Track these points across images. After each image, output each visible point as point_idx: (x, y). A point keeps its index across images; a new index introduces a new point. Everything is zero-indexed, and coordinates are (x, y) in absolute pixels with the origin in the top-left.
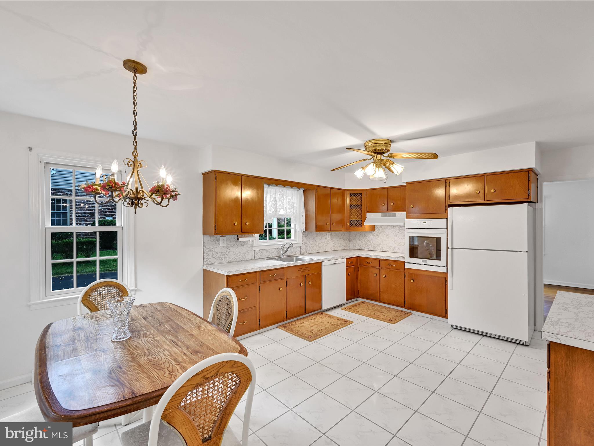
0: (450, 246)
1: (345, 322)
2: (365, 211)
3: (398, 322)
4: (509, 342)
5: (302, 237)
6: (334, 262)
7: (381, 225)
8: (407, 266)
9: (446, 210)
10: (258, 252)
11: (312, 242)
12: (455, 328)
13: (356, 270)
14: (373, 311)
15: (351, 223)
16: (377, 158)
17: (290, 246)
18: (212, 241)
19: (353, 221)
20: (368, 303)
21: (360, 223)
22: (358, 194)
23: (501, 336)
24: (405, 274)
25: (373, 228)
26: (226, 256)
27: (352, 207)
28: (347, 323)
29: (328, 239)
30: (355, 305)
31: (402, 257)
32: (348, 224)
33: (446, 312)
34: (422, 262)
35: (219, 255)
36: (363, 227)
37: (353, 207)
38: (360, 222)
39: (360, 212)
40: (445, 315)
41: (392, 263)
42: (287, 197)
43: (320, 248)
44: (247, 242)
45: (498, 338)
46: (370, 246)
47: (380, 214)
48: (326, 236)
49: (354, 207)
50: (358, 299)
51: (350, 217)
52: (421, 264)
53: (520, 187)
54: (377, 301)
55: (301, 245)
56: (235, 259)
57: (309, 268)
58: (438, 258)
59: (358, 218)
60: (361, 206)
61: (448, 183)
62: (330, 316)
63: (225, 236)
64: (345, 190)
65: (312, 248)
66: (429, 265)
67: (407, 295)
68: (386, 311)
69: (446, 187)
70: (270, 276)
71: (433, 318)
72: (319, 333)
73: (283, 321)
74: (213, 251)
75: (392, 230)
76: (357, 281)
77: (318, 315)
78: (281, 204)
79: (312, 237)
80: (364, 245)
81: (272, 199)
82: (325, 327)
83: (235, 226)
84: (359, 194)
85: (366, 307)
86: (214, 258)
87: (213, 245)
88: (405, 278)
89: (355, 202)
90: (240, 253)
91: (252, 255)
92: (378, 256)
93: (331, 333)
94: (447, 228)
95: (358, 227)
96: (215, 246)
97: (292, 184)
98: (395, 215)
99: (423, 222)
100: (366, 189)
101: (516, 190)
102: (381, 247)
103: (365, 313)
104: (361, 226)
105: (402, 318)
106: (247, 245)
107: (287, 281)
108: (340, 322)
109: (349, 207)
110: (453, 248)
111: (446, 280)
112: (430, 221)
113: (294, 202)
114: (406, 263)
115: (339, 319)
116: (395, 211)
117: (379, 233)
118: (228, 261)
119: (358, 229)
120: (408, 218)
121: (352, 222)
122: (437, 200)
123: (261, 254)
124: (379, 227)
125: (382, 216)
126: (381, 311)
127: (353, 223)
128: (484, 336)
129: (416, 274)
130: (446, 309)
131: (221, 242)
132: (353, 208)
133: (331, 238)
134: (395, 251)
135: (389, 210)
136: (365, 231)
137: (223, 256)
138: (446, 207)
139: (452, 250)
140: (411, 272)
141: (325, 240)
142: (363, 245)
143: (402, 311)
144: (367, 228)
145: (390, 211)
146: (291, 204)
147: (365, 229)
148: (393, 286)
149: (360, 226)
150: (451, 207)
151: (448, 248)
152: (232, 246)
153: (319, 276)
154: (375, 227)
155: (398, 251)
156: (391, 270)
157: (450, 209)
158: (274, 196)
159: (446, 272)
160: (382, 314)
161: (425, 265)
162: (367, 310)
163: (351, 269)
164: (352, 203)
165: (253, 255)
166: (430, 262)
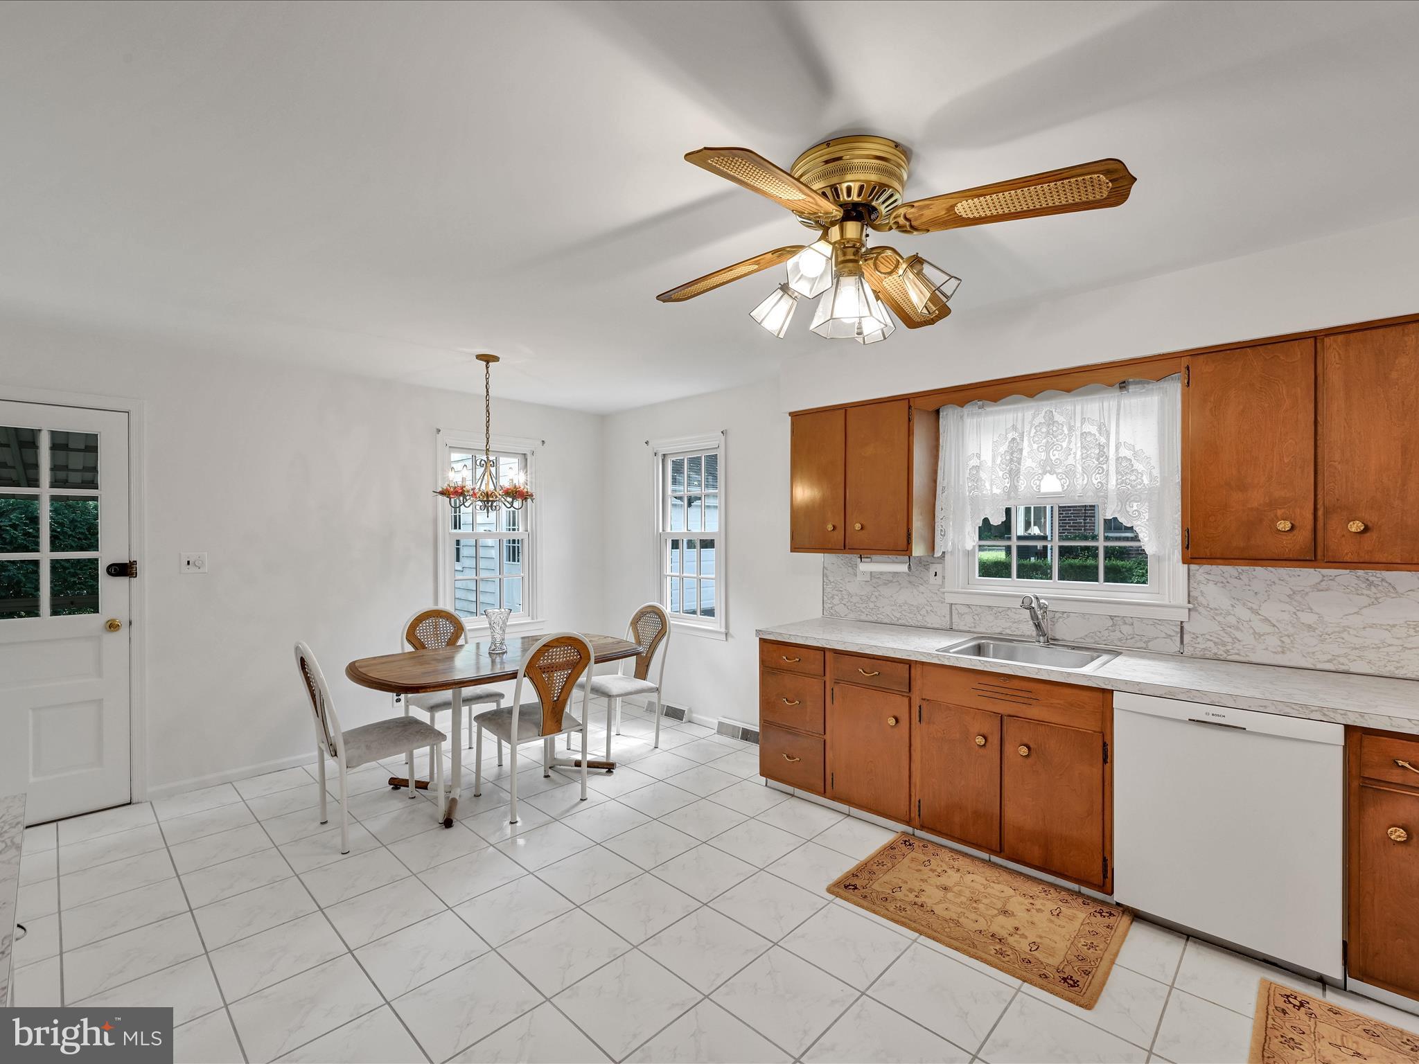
10: (964, 610)
26: (872, 605)
35: (855, 599)
63: (869, 556)
86: (845, 605)
90: (906, 603)
91: (944, 617)
96: (847, 580)
123: (976, 617)
137: (864, 605)
152: (886, 584)
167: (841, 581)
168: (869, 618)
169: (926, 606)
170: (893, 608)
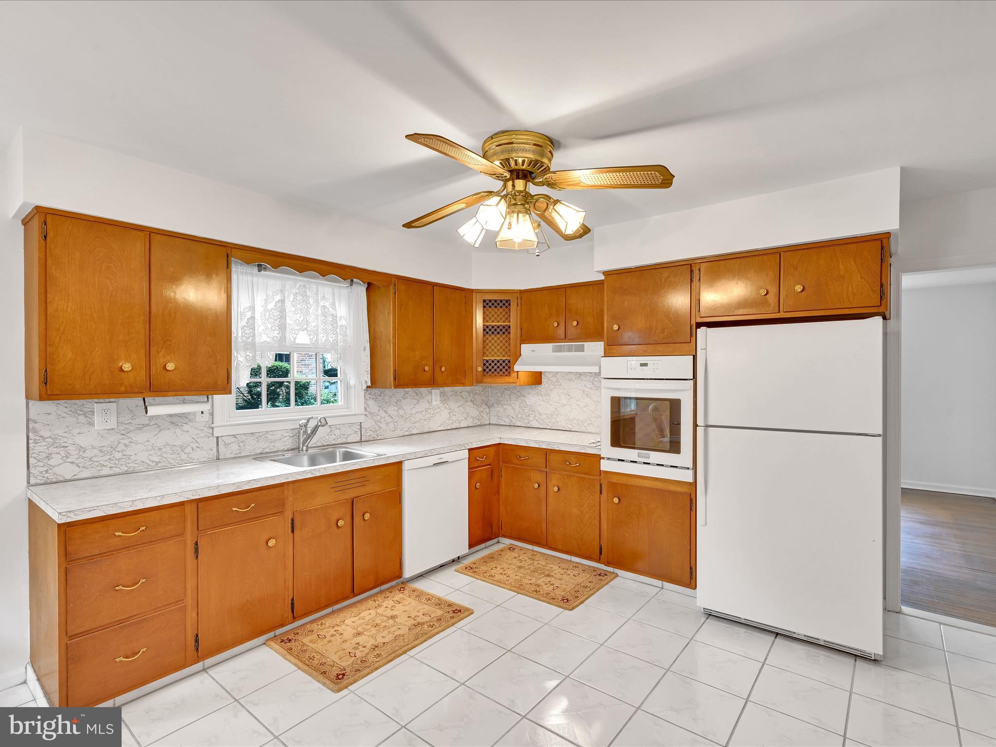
0: (700, 422)
1: (454, 612)
2: (519, 340)
3: (582, 602)
5: (366, 399)
6: (435, 459)
7: (554, 372)
8: (605, 466)
9: (693, 335)
11: (392, 410)
12: (710, 615)
13: (495, 475)
14: (529, 571)
15: (485, 367)
16: (513, 186)
17: (319, 424)
18: (65, 415)
19: (490, 362)
20: (521, 549)
21: (506, 367)
22: (501, 301)
24: (601, 485)
25: (537, 379)
26: (118, 455)
27: (487, 330)
28: (457, 612)
29: (434, 403)
30: (491, 557)
31: (594, 445)
32: (480, 369)
33: (691, 573)
35: (89, 454)
36: (514, 375)
37: (490, 330)
38: (506, 364)
39: (506, 342)
40: (689, 580)
42: (317, 301)
43: (414, 425)
44: (191, 417)
46: (531, 418)
48: (429, 397)
49: (493, 330)
50: (502, 540)
51: (484, 353)
52: (636, 462)
53: (862, 277)
54: (542, 545)
55: (362, 419)
56: (150, 463)
57: (365, 479)
58: (675, 447)
59: (501, 355)
60: (509, 327)
61: (696, 272)
62: (419, 595)
64: (471, 291)
65: (391, 425)
66: (653, 464)
67: (605, 532)
68: (560, 570)
69: (691, 280)
70: (234, 509)
71: (662, 585)
72: (371, 658)
73: (282, 625)
74: (66, 445)
75: (576, 383)
76: (498, 499)
77: (392, 595)
78: (301, 319)
79: (392, 399)
80: (519, 416)
81: (271, 306)
82: (397, 633)
83: (124, 375)
84: (504, 302)
85: (515, 561)
86: (72, 463)
87: (67, 427)
88: (601, 493)
89: (496, 318)
90: (167, 444)
92: (543, 442)
93: (405, 652)
94: (694, 378)
95: (501, 376)
96: (76, 431)
97: (323, 267)
98: (581, 349)
99: (642, 365)
100: (520, 290)
101: (852, 286)
102: (554, 420)
103: (508, 579)
105: (592, 592)
106: (191, 424)
107: (293, 520)
108: (439, 613)
109: (482, 330)
110: (707, 426)
111: (691, 500)
112: (656, 362)
113: (338, 316)
114: (604, 458)
115: (440, 603)
116: (583, 340)
117: (551, 390)
118: (126, 469)
119: (502, 380)
120: (606, 355)
121: (487, 364)
122: (673, 318)
124: (549, 376)
125: (553, 351)
126: (547, 573)
127: (490, 367)
128: (777, 634)
129: (625, 485)
130: (691, 568)
131: (97, 419)
132: (490, 333)
133: (442, 401)
134: (583, 429)
135: (569, 337)
136: (518, 384)
138: (691, 328)
139: (705, 430)
140: (615, 479)
141: (427, 406)
142: (517, 416)
143: (595, 569)
144: (523, 378)
145: (571, 340)
146: (331, 319)
147: (518, 380)
148: (576, 511)
150: (703, 329)
151: (695, 425)
152: (140, 429)
153: (395, 497)
154: (543, 376)
155: (590, 429)
156: (570, 476)
157: (701, 331)
158: (278, 297)
159: (691, 480)
160: (549, 579)
161: (644, 463)
162: (517, 569)
163: (483, 473)
164: (487, 321)
165: (215, 450)
166: (655, 457)
167: (65, 435)
168: (117, 470)
169: (191, 444)
170: (149, 453)
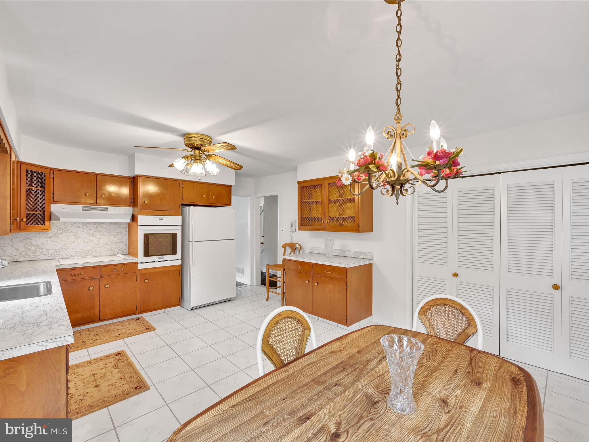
4: (219, 304)
23: (221, 300)
34: (158, 259)
41: (119, 268)
45: (220, 302)
47: (80, 207)
104: (44, 223)
149: (42, 223)
